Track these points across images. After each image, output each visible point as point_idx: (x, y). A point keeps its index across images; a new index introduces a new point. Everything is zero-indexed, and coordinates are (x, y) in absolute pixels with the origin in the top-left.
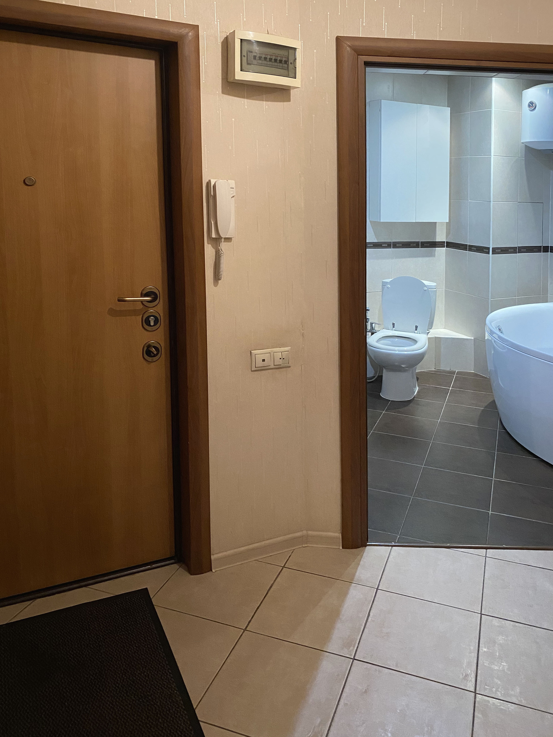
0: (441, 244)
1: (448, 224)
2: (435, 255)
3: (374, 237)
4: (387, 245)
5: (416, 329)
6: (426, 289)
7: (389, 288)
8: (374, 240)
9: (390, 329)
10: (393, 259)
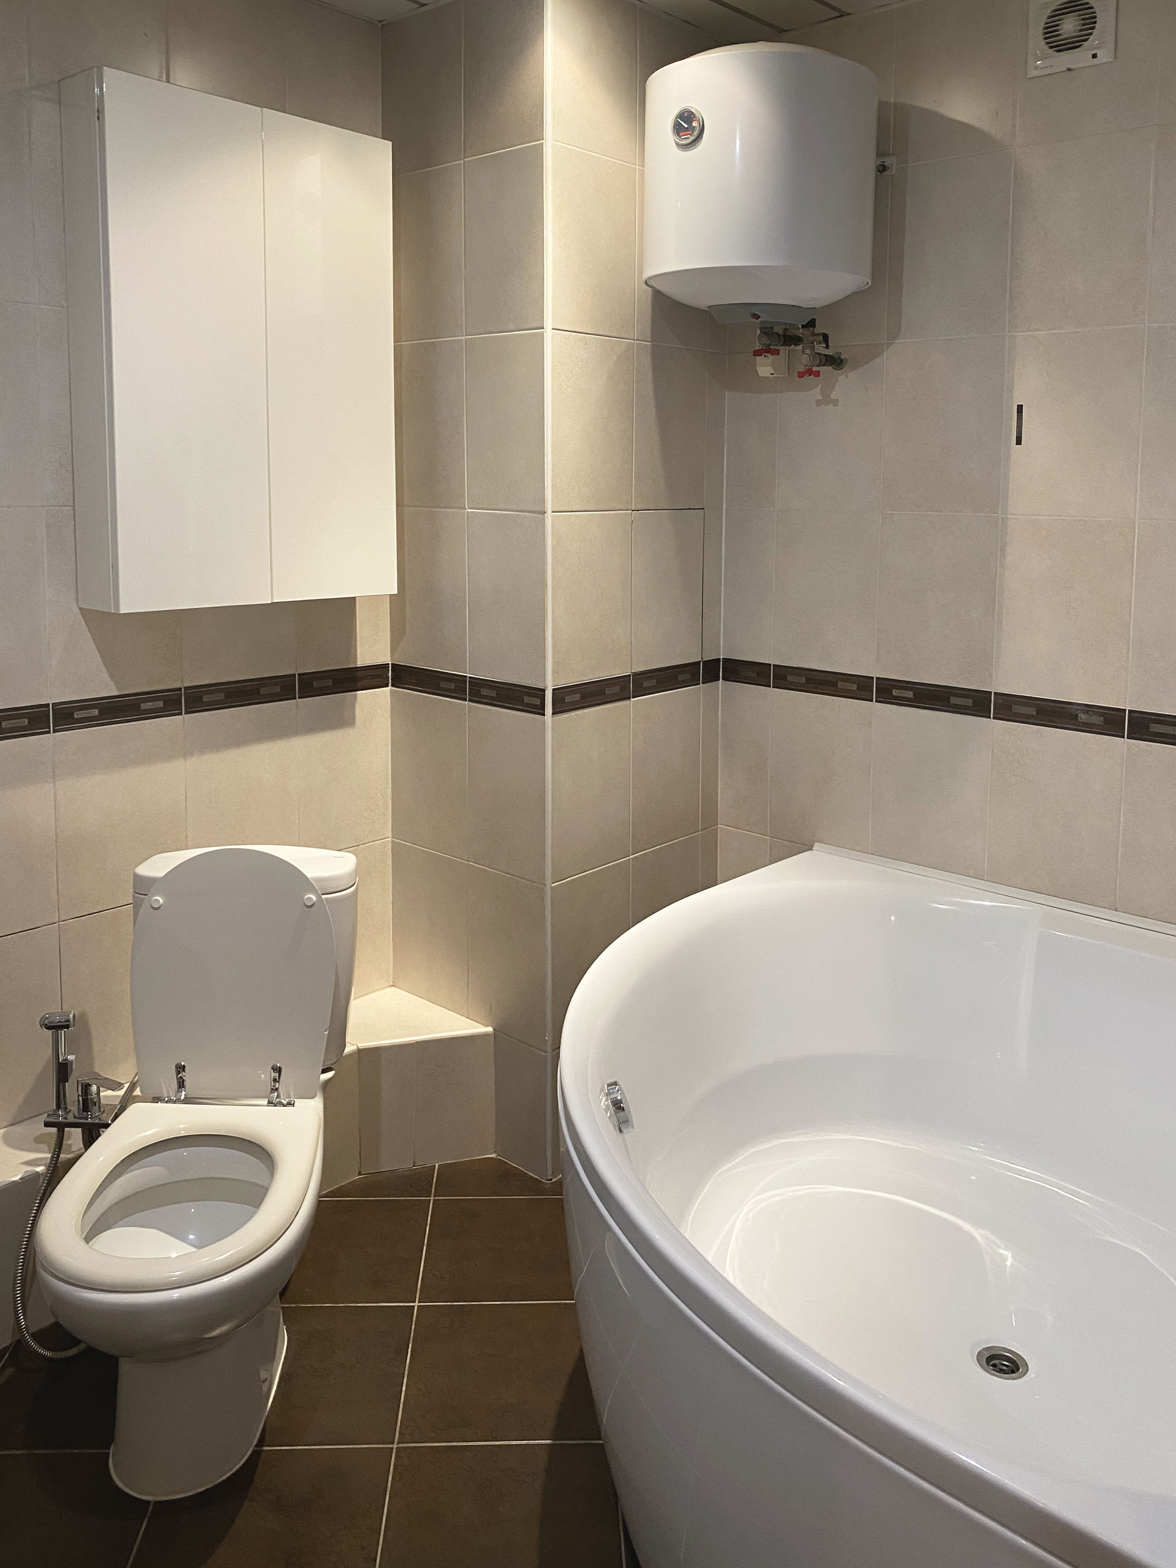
0: (374, 676)
1: (396, 601)
2: (354, 718)
3: (105, 675)
4: (162, 705)
5: (275, 1080)
6: (314, 899)
7: (158, 909)
8: (106, 688)
9: (166, 1099)
10: (192, 755)
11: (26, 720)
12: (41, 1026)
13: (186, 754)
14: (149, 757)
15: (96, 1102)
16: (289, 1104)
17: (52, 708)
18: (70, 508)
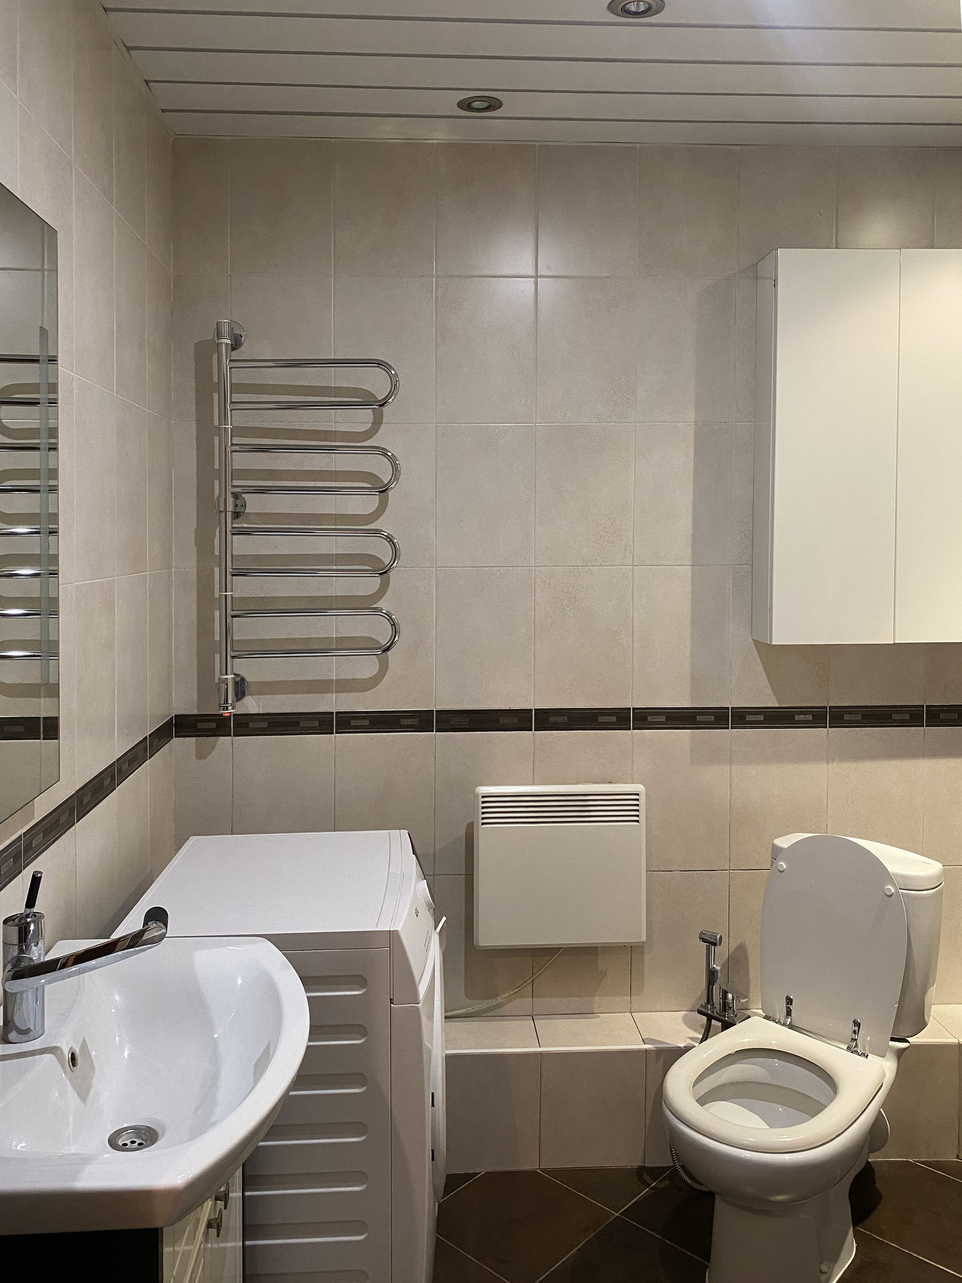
3: (769, 691)
4: (811, 718)
5: (855, 1032)
6: (893, 891)
7: (783, 871)
8: (771, 702)
9: (777, 1020)
10: (833, 761)
11: (713, 717)
12: (700, 938)
13: (829, 759)
14: (801, 757)
15: (731, 1007)
16: (863, 1055)
17: (731, 711)
18: (749, 566)
